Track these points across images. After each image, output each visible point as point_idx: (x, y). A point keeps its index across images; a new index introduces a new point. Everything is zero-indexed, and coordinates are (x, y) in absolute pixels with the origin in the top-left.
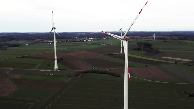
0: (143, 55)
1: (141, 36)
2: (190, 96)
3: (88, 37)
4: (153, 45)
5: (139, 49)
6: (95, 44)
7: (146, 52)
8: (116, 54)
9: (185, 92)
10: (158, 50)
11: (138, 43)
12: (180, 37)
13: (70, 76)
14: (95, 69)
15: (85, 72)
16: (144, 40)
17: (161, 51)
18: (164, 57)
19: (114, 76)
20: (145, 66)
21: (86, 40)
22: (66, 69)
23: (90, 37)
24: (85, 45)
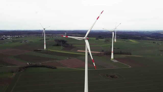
0: (62, 49)
1: (52, 34)
2: (111, 77)
3: (6, 35)
4: (67, 41)
5: (57, 45)
6: (17, 41)
7: (64, 47)
8: (41, 50)
9: (107, 75)
10: (73, 45)
11: (56, 40)
12: (82, 35)
13: (13, 72)
14: (29, 64)
15: (25, 67)
16: (59, 38)
17: (75, 46)
18: (78, 51)
19: (51, 68)
20: (68, 58)
21: (5, 38)
22: (2, 66)
23: (8, 35)
24: (7, 43)
